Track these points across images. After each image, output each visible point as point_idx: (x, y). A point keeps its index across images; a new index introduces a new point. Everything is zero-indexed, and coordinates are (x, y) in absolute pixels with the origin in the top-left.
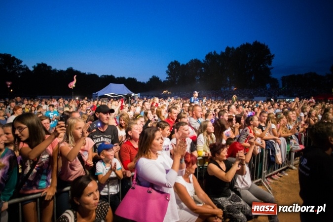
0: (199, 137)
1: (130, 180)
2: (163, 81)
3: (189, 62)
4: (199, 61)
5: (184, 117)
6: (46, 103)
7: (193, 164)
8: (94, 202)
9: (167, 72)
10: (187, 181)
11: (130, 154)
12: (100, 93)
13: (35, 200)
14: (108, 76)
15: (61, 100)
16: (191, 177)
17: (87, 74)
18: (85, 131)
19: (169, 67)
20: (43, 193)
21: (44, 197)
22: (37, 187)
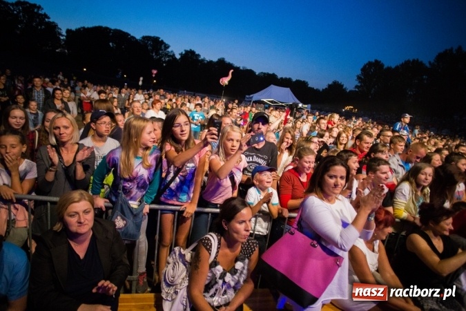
0: (399, 187)
1: (284, 222)
2: (348, 91)
3: (402, 65)
4: (421, 63)
5: (382, 152)
6: (189, 102)
7: (386, 226)
8: (244, 233)
9: (359, 78)
10: (369, 248)
11: (293, 186)
12: (256, 97)
13: (173, 212)
14: (268, 74)
15: (206, 99)
16: (377, 243)
17: (241, 68)
18: (244, 144)
19: (364, 70)
20: (183, 207)
21: (183, 212)
22: (178, 199)
